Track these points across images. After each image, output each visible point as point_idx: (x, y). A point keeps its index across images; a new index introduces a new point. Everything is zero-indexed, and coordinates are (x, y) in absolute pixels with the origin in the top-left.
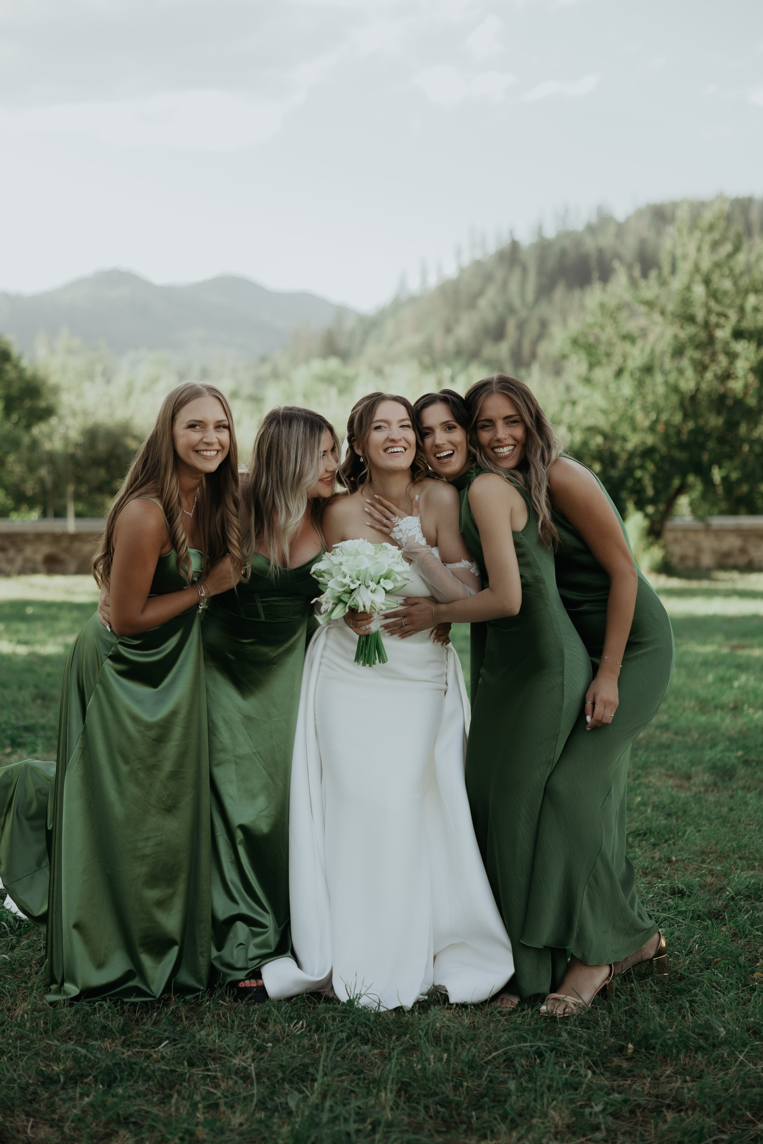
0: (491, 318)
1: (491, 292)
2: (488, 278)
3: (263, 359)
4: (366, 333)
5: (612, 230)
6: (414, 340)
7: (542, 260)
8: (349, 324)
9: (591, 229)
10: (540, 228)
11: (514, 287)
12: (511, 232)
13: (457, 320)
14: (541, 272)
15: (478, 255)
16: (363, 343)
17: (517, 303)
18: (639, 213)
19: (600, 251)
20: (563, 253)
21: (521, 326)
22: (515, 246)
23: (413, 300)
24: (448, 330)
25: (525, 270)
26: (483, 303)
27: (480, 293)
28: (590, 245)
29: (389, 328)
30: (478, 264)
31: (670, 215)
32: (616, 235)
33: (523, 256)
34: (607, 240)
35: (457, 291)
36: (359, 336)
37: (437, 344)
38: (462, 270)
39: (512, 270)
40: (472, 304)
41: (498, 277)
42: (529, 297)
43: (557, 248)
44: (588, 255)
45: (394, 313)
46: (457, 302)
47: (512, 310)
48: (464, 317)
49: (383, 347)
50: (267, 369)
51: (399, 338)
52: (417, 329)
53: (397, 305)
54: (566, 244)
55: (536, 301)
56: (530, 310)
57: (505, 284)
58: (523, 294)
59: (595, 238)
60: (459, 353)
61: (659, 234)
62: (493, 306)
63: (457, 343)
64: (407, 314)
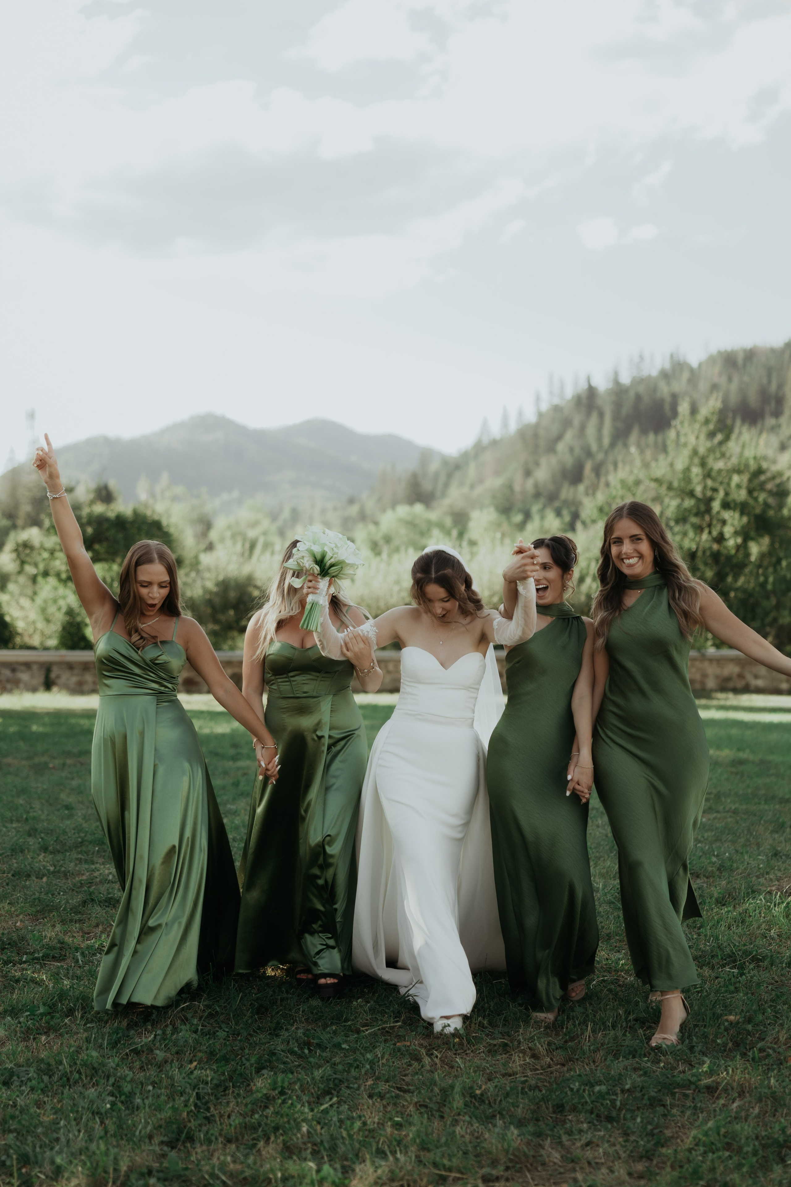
0: (569, 461)
1: (569, 436)
2: (566, 423)
3: (351, 501)
4: (450, 476)
5: (686, 375)
6: (495, 483)
7: (618, 405)
8: (434, 466)
9: (665, 375)
10: (616, 374)
11: (591, 431)
12: (589, 380)
13: (537, 464)
14: (617, 417)
15: (556, 401)
16: (446, 485)
17: (594, 447)
18: (712, 360)
19: (674, 396)
20: (638, 398)
22: (591, 392)
23: (494, 443)
24: (528, 473)
25: (601, 415)
26: (561, 447)
27: (559, 437)
28: (665, 390)
29: (472, 471)
30: (556, 409)
31: (740, 361)
32: (689, 381)
33: (599, 402)
34: (680, 385)
35: (536, 436)
36: (442, 478)
37: (517, 488)
38: (540, 415)
39: (589, 414)
40: (551, 449)
41: (576, 422)
42: (606, 441)
43: (632, 394)
44: (662, 400)
45: (476, 456)
46: (536, 446)
47: (589, 454)
48: (543, 461)
49: (465, 490)
50: (354, 510)
51: (481, 481)
52: (497, 473)
53: (479, 448)
54: (641, 389)
55: (613, 445)
56: (606, 453)
57: (582, 428)
58: (599, 438)
59: (668, 383)
60: (537, 495)
61: (730, 379)
62: (571, 450)
63: (536, 485)
64: (488, 457)
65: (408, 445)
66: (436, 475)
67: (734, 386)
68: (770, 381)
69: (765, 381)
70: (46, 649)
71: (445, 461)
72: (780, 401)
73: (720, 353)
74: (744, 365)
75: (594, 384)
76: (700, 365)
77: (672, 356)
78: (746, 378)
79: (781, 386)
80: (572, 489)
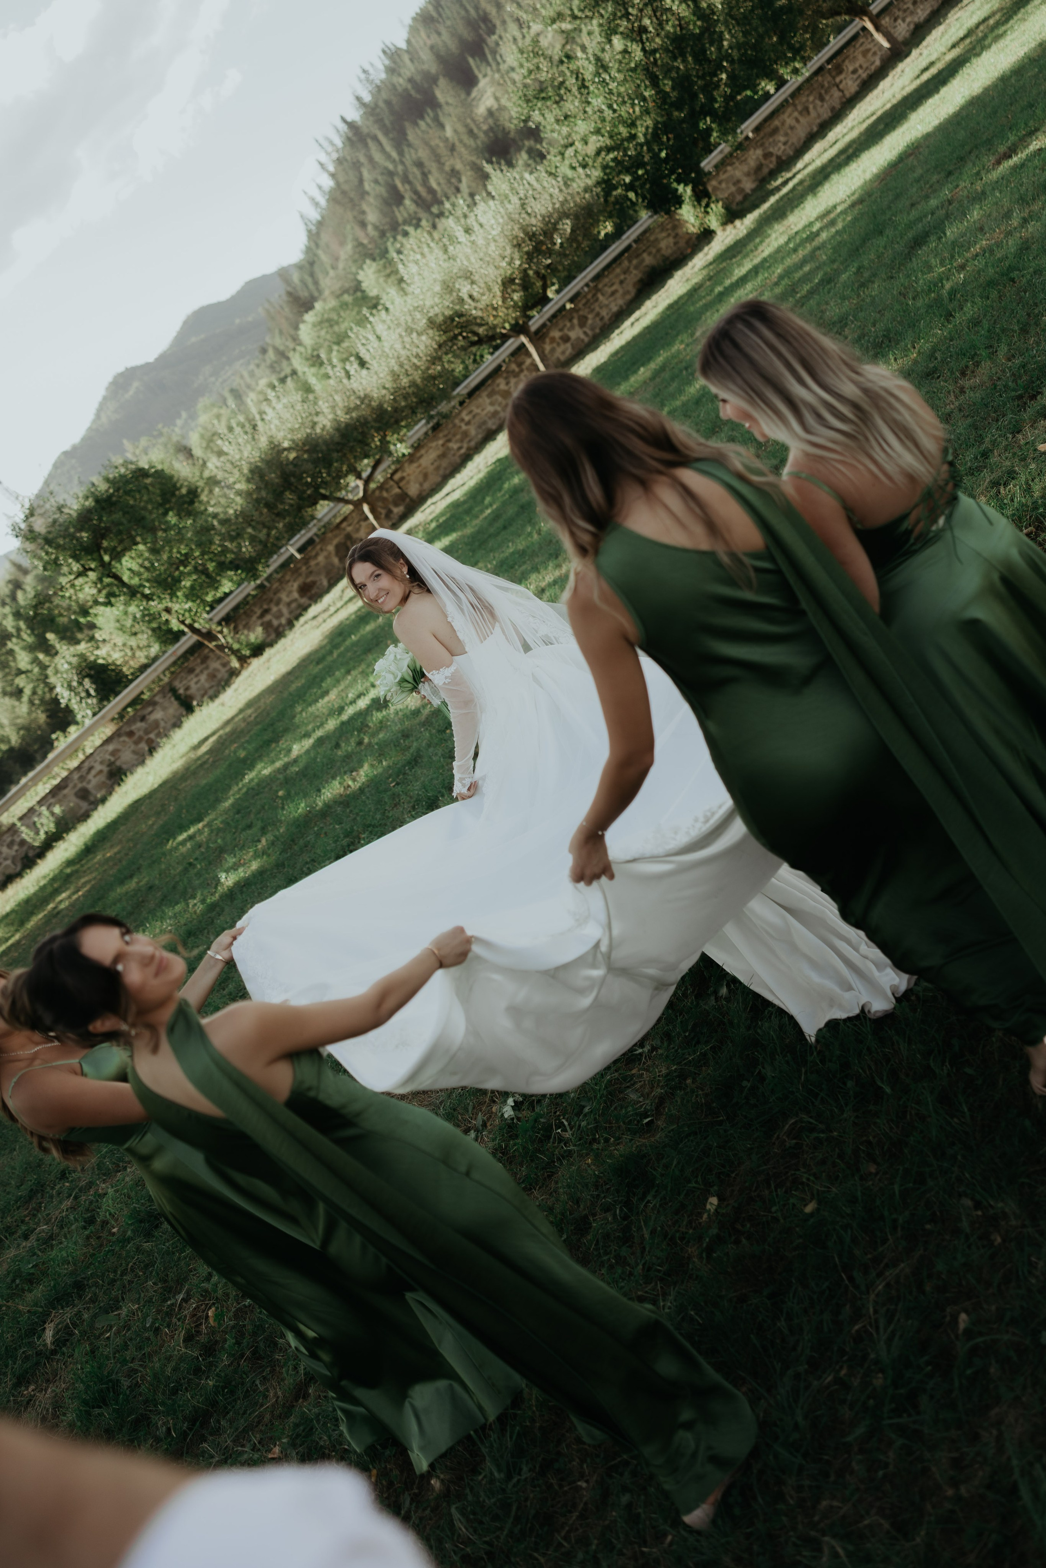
0: (382, 190)
1: (366, 174)
2: (356, 165)
3: (264, 351)
4: (312, 275)
5: (406, 58)
6: (347, 251)
7: (379, 121)
8: (296, 277)
9: (391, 71)
10: (358, 99)
11: (378, 157)
12: (344, 120)
13: (363, 212)
14: (386, 130)
15: (335, 156)
16: (316, 283)
17: (391, 167)
18: (413, 30)
19: (411, 80)
20: (388, 103)
21: (406, 180)
22: (352, 127)
23: (320, 224)
24: (363, 224)
25: (375, 138)
26: (367, 186)
27: (361, 181)
28: (401, 82)
29: (324, 257)
30: (339, 161)
31: (434, 14)
32: (412, 60)
33: (365, 130)
34: (409, 69)
35: (344, 193)
36: (309, 280)
37: (365, 241)
38: (333, 176)
39: (366, 145)
40: (363, 194)
41: (362, 159)
42: (394, 154)
43: (381, 104)
44: (406, 90)
45: (317, 246)
46: (351, 200)
47: (391, 174)
48: (365, 207)
49: (332, 273)
50: (271, 355)
51: (337, 259)
52: (342, 244)
53: (314, 237)
54: (384, 95)
55: (401, 153)
56: (402, 163)
57: (371, 159)
58: (388, 157)
59: (400, 75)
60: (383, 234)
61: (439, 34)
62: (376, 182)
63: (376, 228)
64: (325, 237)
65: (264, 278)
66: (302, 281)
67: (446, 36)
68: (467, 11)
69: (463, 13)
70: (155, 659)
71: (299, 267)
72: (485, 19)
73: (414, 19)
74: (440, 15)
75: (349, 119)
76: (408, 42)
77: (384, 52)
78: (449, 23)
79: (477, 8)
80: (402, 208)
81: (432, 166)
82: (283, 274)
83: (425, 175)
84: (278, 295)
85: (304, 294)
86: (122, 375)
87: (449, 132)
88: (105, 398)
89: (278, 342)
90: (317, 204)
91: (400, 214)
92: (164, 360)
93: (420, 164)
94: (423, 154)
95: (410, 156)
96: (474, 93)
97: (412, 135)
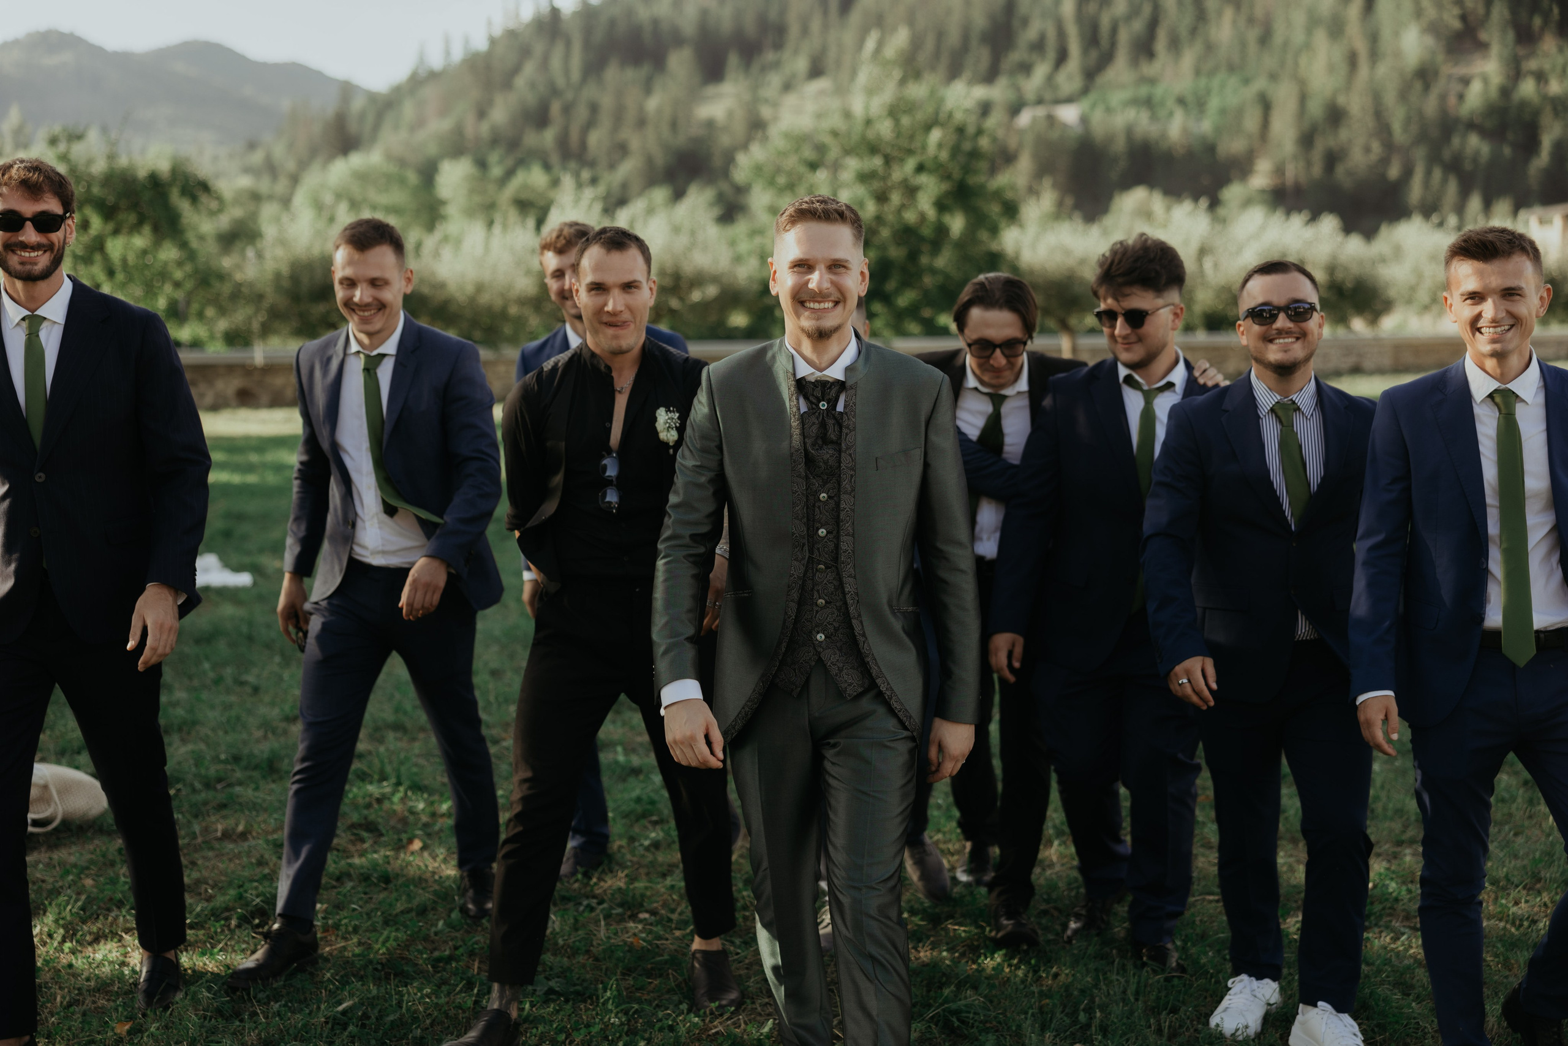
0: (531, 99)
1: (529, 69)
2: (525, 52)
3: (253, 145)
4: (380, 117)
6: (440, 126)
7: (588, 31)
8: (358, 104)
11: (556, 62)
13: (490, 103)
14: (587, 44)
15: (512, 25)
16: (377, 127)
17: (560, 82)
19: (656, 22)
20: (612, 23)
21: (567, 109)
22: (555, 14)
23: (433, 76)
24: (482, 114)
25: (568, 44)
26: (520, 82)
27: (516, 70)
28: (642, 14)
29: (408, 110)
30: (511, 34)
33: (564, 29)
34: (662, 9)
35: (489, 66)
36: (370, 119)
37: (470, 131)
38: (493, 41)
39: (552, 42)
40: (507, 84)
41: (537, 50)
42: (576, 75)
43: (603, 17)
44: (642, 26)
45: (412, 91)
46: (489, 80)
47: (555, 92)
48: (498, 99)
49: (403, 133)
50: (257, 158)
51: (422, 123)
52: (443, 112)
53: (418, 81)
54: (614, 14)
55: (583, 81)
56: (577, 91)
57: (546, 60)
58: (567, 71)
60: (495, 141)
62: (532, 85)
63: (493, 129)
64: (430, 92)
66: (362, 116)
67: (726, 11)
68: (768, 7)
69: (762, 5)
71: (372, 97)
72: (781, 30)
79: (781, 12)
80: (537, 133)
81: (605, 122)
82: (347, 89)
83: (590, 124)
84: (326, 106)
85: (353, 127)
86: (61, 35)
87: (653, 104)
88: (16, 43)
89: (279, 151)
90: (448, 53)
91: (530, 139)
92: (124, 60)
93: (594, 108)
94: (607, 102)
95: (590, 92)
96: (711, 90)
97: (613, 73)
